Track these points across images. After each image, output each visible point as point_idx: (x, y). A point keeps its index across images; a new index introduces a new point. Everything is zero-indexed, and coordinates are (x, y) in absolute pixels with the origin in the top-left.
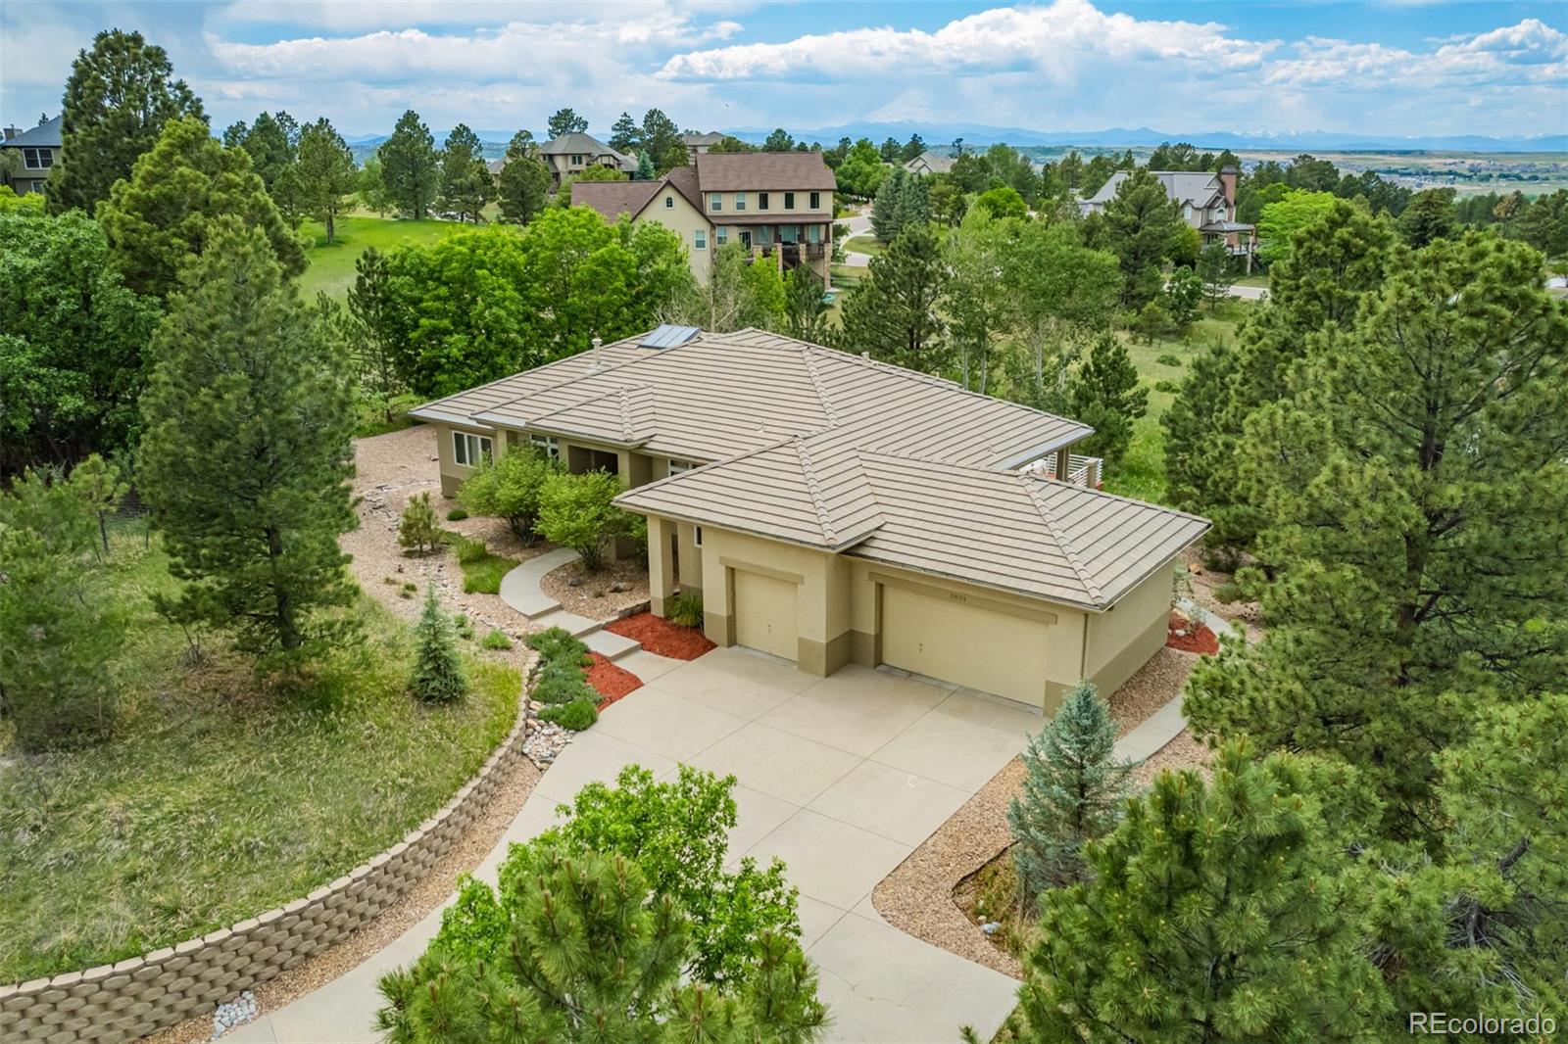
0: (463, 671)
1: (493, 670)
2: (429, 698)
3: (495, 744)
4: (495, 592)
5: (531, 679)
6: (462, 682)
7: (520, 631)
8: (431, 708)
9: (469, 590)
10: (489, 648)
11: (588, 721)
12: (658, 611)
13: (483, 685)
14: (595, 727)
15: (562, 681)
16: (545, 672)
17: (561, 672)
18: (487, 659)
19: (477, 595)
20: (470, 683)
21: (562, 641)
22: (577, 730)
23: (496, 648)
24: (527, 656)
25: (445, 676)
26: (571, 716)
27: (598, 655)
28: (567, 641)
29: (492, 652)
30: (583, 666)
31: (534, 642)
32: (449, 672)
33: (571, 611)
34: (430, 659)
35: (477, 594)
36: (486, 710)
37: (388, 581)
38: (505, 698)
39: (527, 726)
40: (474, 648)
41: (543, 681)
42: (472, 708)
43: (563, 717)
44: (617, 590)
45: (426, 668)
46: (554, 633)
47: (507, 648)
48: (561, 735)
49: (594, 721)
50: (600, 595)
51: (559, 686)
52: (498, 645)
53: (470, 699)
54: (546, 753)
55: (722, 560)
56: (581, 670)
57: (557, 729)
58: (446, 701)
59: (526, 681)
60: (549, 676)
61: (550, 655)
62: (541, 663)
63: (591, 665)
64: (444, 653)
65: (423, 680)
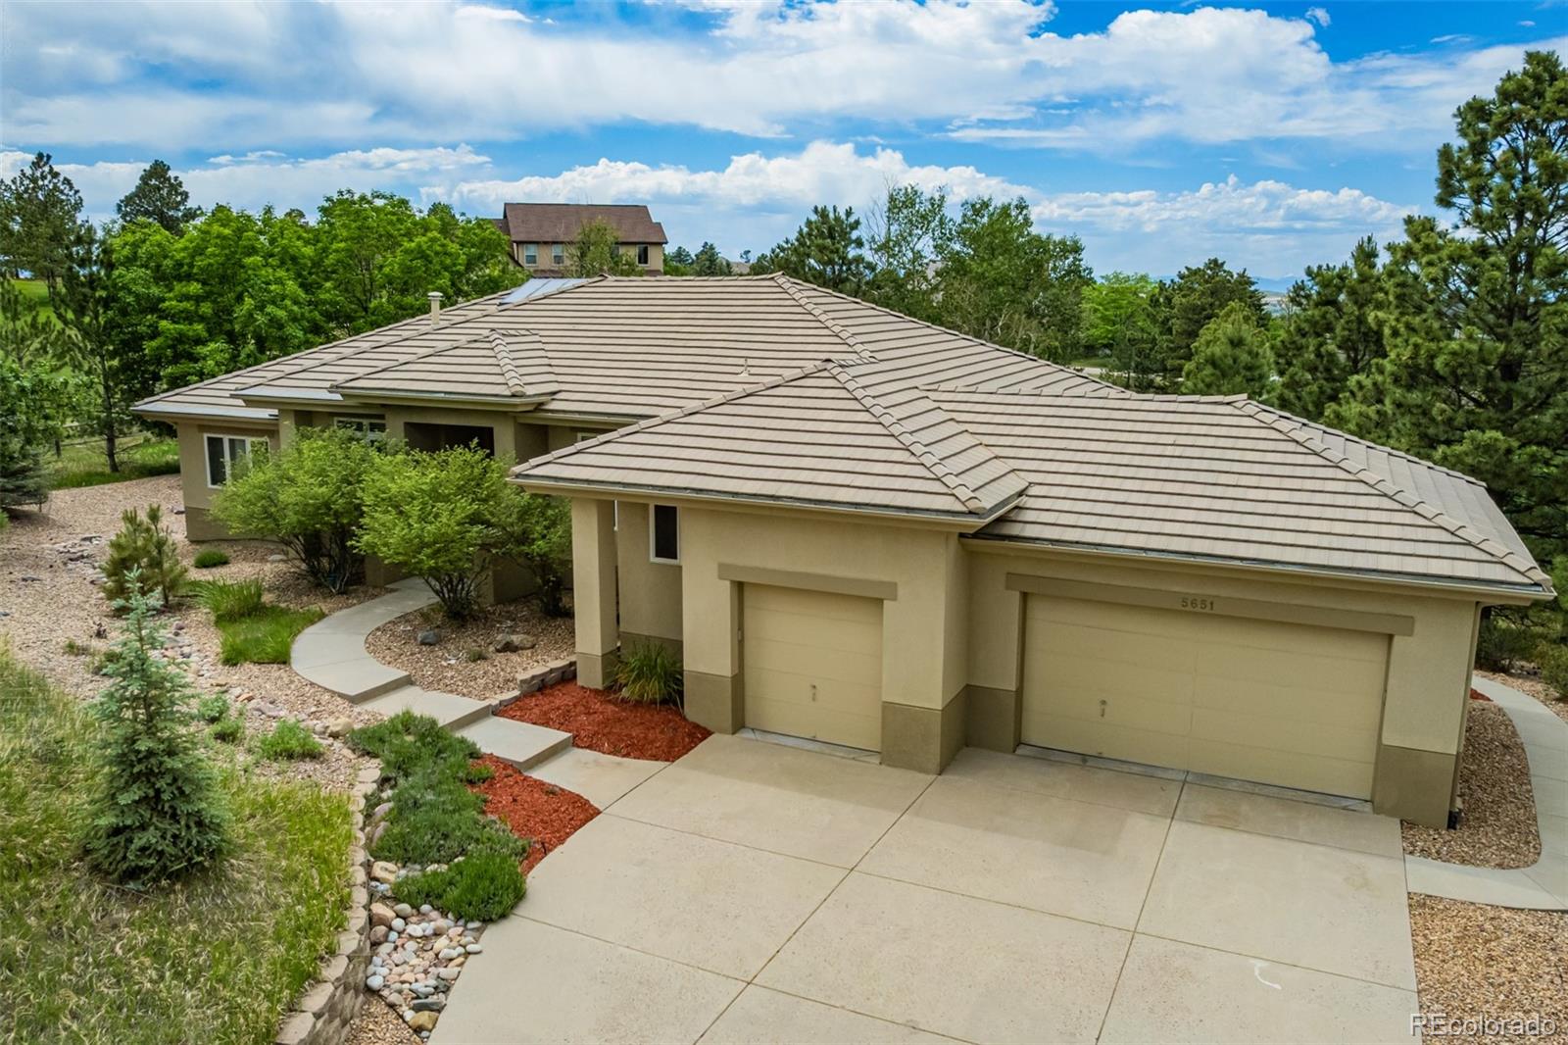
0: (219, 805)
1: (287, 799)
2: (133, 874)
3: (304, 978)
4: (282, 659)
5: (368, 816)
6: (217, 828)
7: (336, 724)
8: (134, 900)
9: (232, 659)
10: (276, 756)
11: (508, 900)
12: (591, 677)
13: (267, 833)
14: (523, 909)
15: (437, 816)
16: (397, 798)
17: (430, 796)
18: (273, 779)
19: (249, 668)
20: (236, 832)
21: (422, 737)
22: (488, 921)
23: (290, 756)
24: (356, 769)
25: (175, 817)
26: (472, 889)
27: (497, 760)
28: (433, 737)
29: (284, 764)
30: (471, 783)
31: (367, 743)
32: (183, 808)
33: (429, 686)
34: (135, 778)
35: (248, 666)
36: (277, 890)
37: (72, 649)
38: (320, 860)
39: (372, 921)
40: (242, 758)
41: (396, 816)
42: (243, 889)
43: (453, 893)
44: (509, 648)
45: (124, 799)
46: (407, 723)
47: (313, 755)
48: (451, 936)
49: (520, 895)
50: (479, 657)
51: (433, 826)
52: (293, 750)
53: (237, 867)
54: (425, 984)
55: (724, 570)
56: (470, 793)
57: (442, 923)
58: (175, 877)
59: (359, 819)
60: (405, 807)
61: (400, 767)
62: (384, 781)
63: (488, 780)
64: (171, 763)
65: (116, 831)
